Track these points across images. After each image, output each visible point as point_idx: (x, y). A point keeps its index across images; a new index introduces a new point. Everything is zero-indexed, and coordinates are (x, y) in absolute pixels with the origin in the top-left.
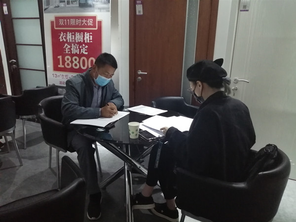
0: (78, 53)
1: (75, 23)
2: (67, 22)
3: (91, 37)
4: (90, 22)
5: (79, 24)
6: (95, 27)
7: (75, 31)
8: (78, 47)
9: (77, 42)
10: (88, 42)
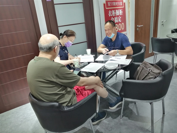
0: (117, 22)
3: (122, 11)
4: (121, 3)
5: (117, 5)
6: (123, 6)
7: (116, 9)
8: (117, 18)
9: (117, 15)
10: (121, 14)
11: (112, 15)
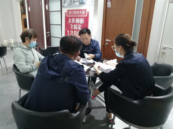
1: (76, 13)
3: (83, 20)
6: (86, 15)
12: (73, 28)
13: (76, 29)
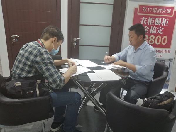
0: (155, 33)
1: (157, 11)
2: (150, 10)
3: (167, 21)
4: (169, 11)
5: (160, 12)
6: (172, 15)
7: (155, 17)
8: (155, 29)
9: (155, 25)
10: (165, 25)
11: (147, 24)
12: (149, 31)
13: (154, 33)
